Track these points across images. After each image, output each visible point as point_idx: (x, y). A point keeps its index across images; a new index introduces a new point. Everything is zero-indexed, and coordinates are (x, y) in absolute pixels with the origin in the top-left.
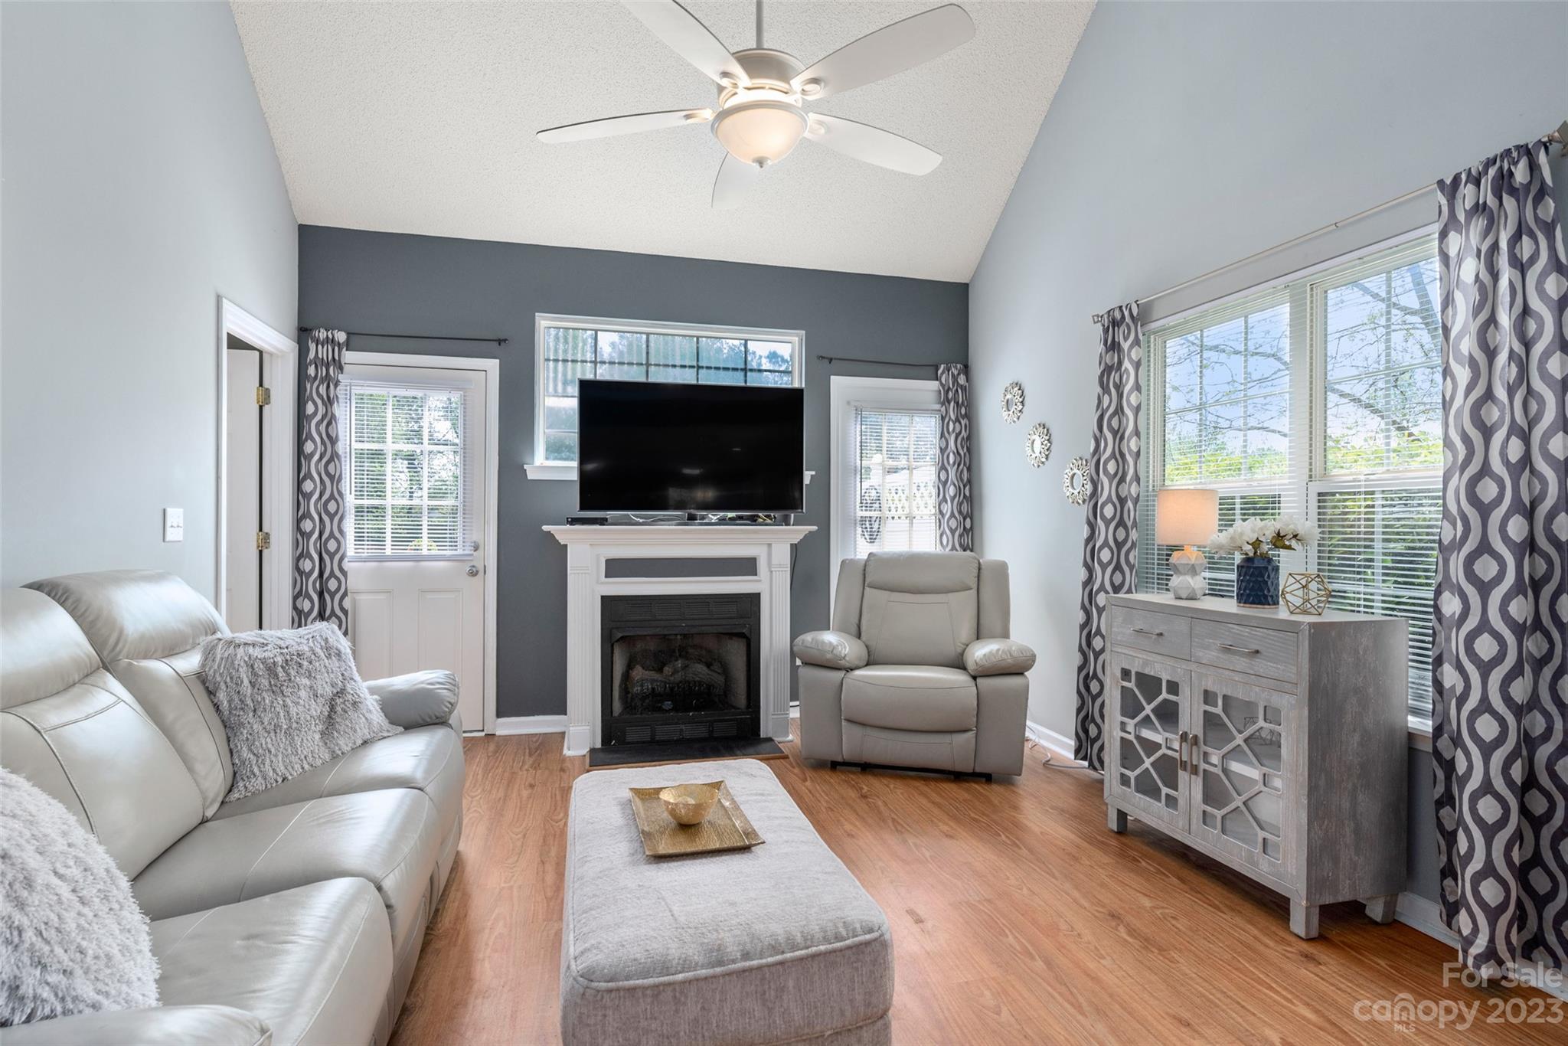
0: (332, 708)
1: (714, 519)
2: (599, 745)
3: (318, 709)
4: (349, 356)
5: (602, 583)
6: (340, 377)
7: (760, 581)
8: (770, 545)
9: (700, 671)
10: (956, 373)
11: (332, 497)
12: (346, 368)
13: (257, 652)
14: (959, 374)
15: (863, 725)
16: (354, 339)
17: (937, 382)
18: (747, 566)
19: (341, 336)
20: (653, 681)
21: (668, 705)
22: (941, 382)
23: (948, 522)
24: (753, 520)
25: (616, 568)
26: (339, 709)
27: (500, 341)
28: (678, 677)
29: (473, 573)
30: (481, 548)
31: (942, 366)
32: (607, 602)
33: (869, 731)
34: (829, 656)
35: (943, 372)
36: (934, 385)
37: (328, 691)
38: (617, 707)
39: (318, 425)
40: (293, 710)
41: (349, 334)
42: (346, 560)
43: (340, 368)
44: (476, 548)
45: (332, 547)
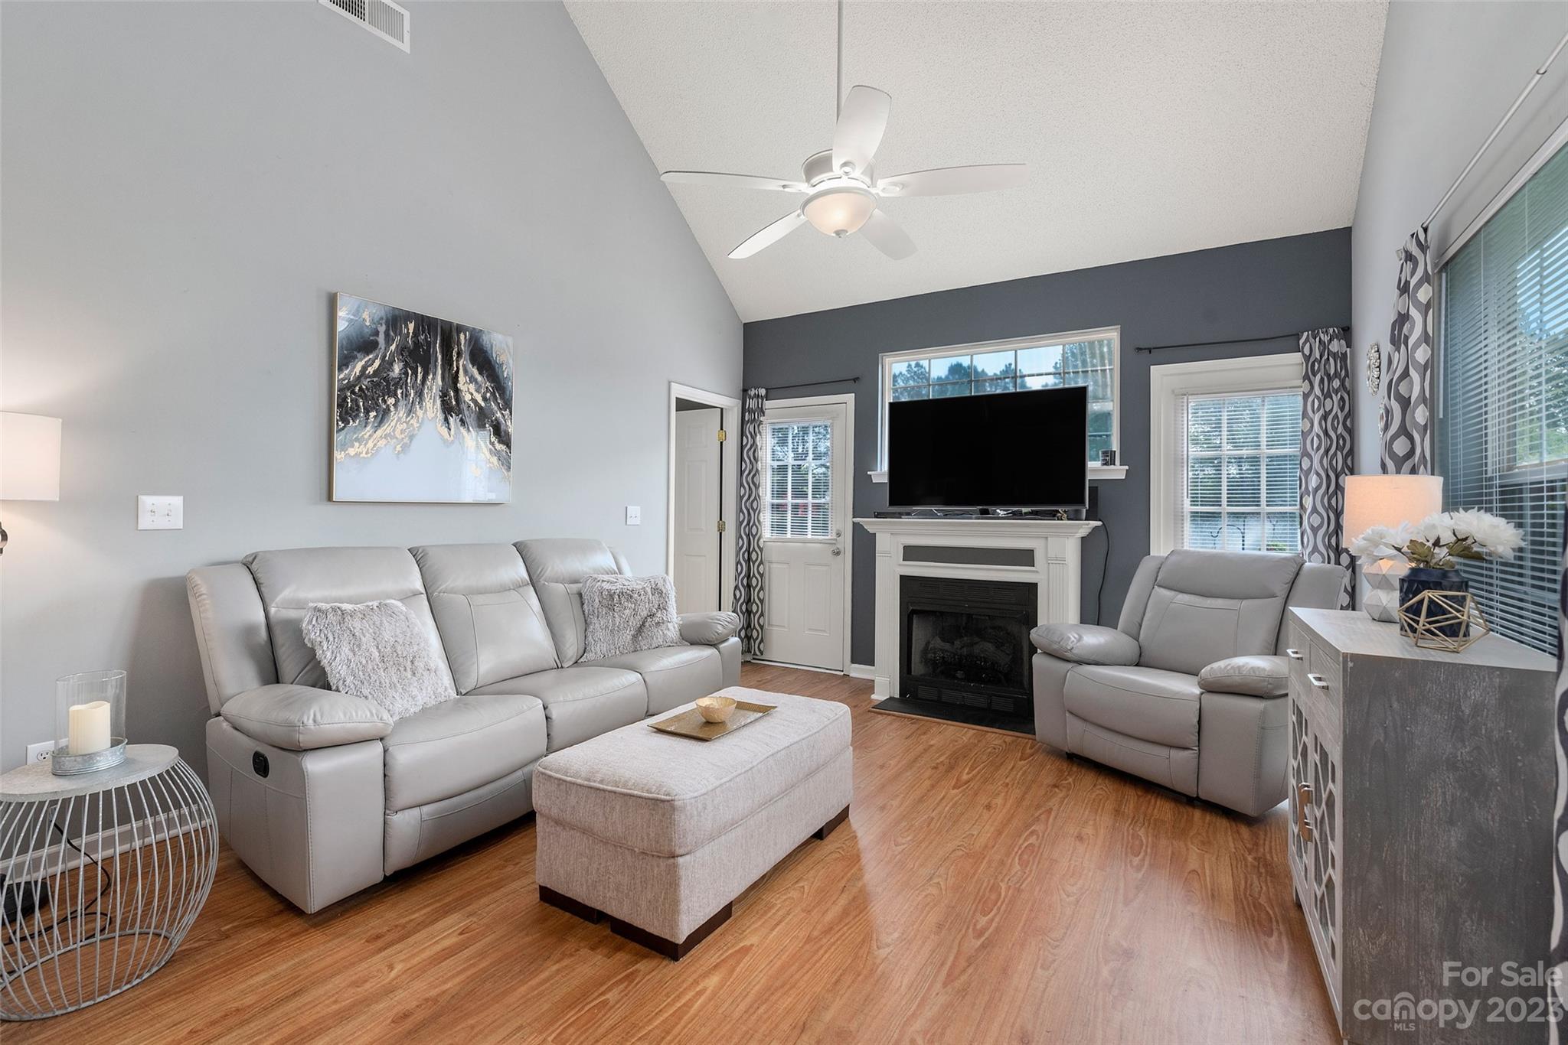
0: (644, 623)
1: (1001, 513)
2: (897, 696)
3: (635, 622)
4: (768, 404)
5: (900, 565)
6: (762, 419)
7: (1037, 572)
8: (1047, 538)
9: (986, 648)
10: (1326, 339)
11: (755, 499)
12: (767, 412)
13: (606, 586)
14: (1330, 341)
15: (1085, 720)
16: (772, 393)
17: (1300, 353)
18: (1025, 557)
19: (763, 392)
20: (943, 651)
21: (960, 674)
22: (1303, 354)
24: (1053, 515)
25: (911, 553)
26: (647, 624)
27: (855, 380)
28: (965, 651)
29: (837, 553)
30: (842, 536)
31: (1305, 334)
32: (904, 579)
33: (1090, 728)
34: (1056, 647)
35: (1307, 340)
36: (1297, 357)
37: (644, 613)
38: (918, 668)
39: (747, 453)
40: (617, 620)
41: (766, 389)
42: (761, 541)
43: (764, 413)
44: (839, 535)
45: (754, 531)
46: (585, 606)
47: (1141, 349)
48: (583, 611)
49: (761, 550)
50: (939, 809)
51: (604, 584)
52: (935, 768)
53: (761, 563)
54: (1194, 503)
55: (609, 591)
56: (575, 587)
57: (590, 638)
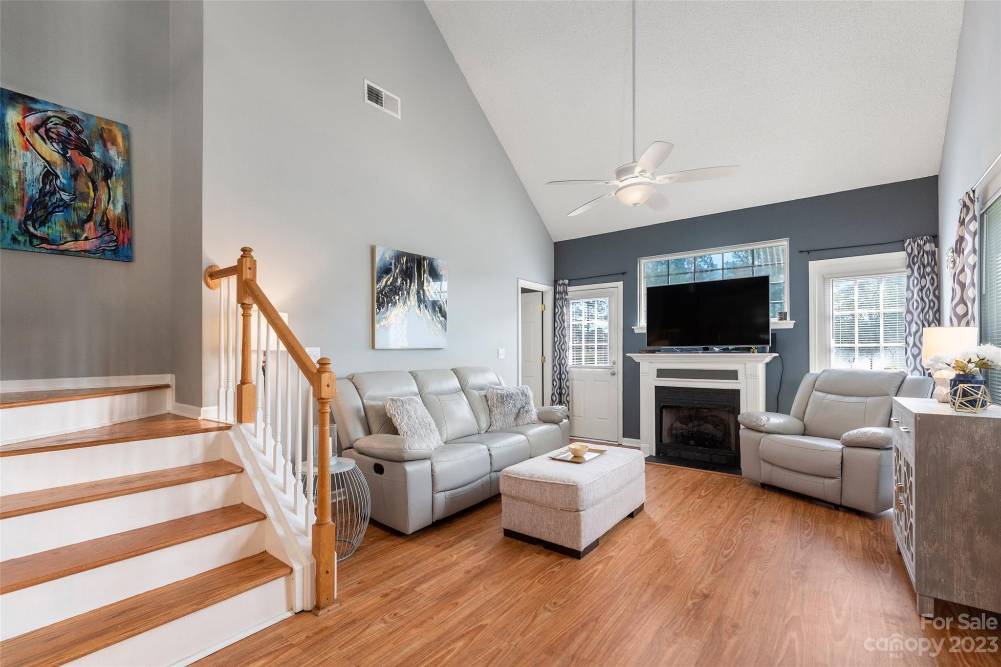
0: (519, 411)
1: (717, 349)
2: (654, 454)
3: (515, 411)
4: (570, 289)
5: (655, 380)
6: (566, 297)
7: (739, 383)
8: (745, 364)
9: (709, 428)
10: (922, 243)
11: (563, 343)
12: (569, 293)
13: (499, 391)
14: (925, 244)
15: (772, 464)
16: (572, 282)
17: (905, 252)
18: (733, 375)
19: (567, 282)
20: (682, 429)
21: (692, 442)
22: (907, 252)
23: (911, 350)
24: (748, 350)
25: (661, 373)
26: (521, 412)
27: (623, 273)
28: (695, 429)
29: (613, 374)
30: (616, 364)
31: (908, 240)
32: (658, 389)
33: (775, 468)
34: (754, 424)
35: (909, 244)
36: (903, 254)
37: (519, 406)
38: (666, 439)
39: (559, 316)
40: (506, 409)
41: (569, 280)
42: (568, 367)
43: (567, 294)
44: (614, 363)
45: (563, 362)
46: (489, 402)
47: (801, 252)
48: (488, 405)
49: (567, 373)
50: (692, 507)
51: (498, 390)
52: (685, 489)
53: (568, 380)
54: (837, 341)
55: (501, 394)
56: (483, 393)
57: (493, 419)
